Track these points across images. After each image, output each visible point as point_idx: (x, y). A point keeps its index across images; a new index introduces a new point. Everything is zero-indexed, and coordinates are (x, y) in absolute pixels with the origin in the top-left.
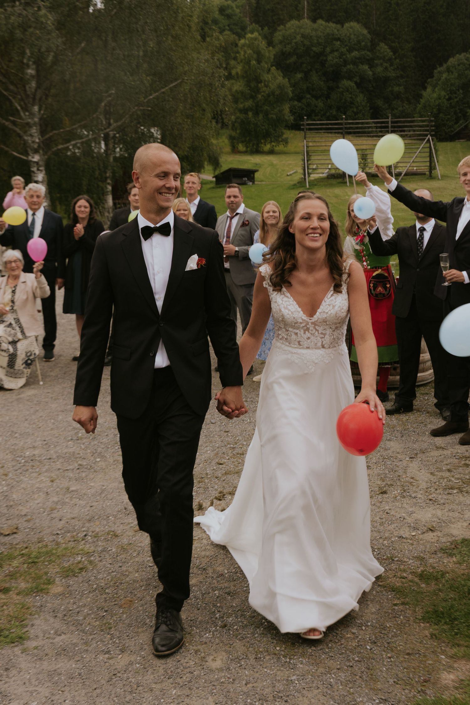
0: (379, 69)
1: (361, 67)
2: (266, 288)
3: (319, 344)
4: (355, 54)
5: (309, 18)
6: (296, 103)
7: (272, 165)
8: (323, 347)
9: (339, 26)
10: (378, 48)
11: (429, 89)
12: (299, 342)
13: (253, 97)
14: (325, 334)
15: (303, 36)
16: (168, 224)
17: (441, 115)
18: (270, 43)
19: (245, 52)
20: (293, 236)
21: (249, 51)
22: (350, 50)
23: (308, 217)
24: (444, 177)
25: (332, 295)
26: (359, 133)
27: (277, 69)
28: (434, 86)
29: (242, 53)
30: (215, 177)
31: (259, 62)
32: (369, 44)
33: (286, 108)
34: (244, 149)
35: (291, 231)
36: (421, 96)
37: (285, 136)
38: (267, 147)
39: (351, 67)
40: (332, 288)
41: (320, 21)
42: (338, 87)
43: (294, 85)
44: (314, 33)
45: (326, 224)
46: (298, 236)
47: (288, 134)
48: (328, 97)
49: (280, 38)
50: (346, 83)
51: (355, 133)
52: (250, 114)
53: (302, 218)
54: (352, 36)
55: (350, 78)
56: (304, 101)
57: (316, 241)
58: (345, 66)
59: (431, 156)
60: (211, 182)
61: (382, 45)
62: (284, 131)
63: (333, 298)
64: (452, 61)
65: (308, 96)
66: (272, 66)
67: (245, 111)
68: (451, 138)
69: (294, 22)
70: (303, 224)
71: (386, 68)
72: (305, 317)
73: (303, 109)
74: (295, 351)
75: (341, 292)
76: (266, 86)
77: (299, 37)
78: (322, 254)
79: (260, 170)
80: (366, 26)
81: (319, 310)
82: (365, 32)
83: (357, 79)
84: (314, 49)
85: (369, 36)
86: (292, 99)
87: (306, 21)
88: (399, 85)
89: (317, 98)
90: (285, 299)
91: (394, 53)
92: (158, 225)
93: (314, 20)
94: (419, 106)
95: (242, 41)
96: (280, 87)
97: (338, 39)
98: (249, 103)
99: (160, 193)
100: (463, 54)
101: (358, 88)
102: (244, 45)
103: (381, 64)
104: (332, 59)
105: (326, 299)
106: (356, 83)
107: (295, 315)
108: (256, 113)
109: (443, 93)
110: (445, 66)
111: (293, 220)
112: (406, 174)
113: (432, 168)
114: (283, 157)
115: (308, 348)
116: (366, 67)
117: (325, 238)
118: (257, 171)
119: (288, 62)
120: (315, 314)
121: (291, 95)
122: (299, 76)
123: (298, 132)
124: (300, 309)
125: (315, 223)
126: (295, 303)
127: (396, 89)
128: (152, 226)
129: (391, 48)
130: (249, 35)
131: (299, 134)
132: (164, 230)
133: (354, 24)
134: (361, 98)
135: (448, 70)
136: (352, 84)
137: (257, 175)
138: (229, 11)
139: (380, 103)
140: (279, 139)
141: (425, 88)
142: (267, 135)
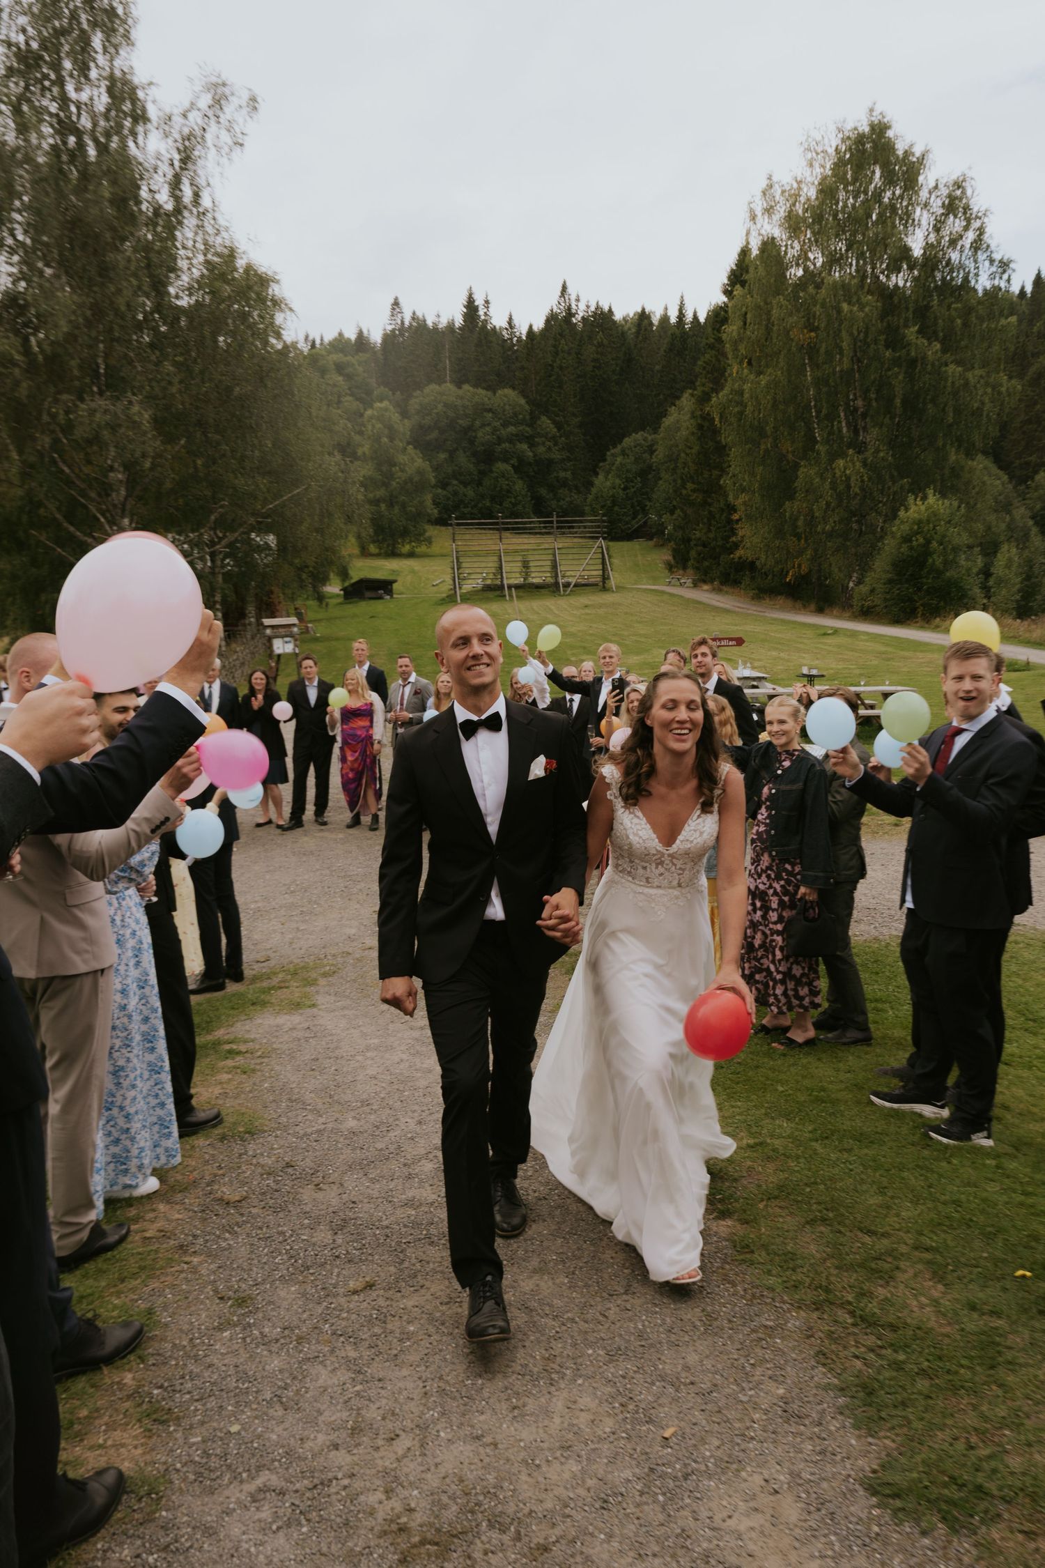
0: (541, 449)
1: (519, 446)
2: (611, 801)
3: (675, 883)
4: (511, 429)
5: (452, 381)
6: (440, 491)
7: (413, 572)
8: (680, 885)
9: (489, 393)
10: (539, 422)
11: (601, 477)
12: (647, 879)
13: (386, 485)
14: (683, 870)
15: (446, 405)
16: (497, 715)
17: (616, 508)
18: (404, 414)
19: (373, 426)
20: (650, 730)
21: (379, 426)
22: (505, 425)
23: (673, 705)
24: (620, 588)
25: (699, 817)
26: (518, 529)
27: (415, 448)
28: (608, 472)
29: (370, 427)
30: (344, 589)
31: (392, 439)
32: (528, 417)
33: (428, 499)
34: (377, 551)
35: (649, 722)
36: (592, 484)
37: (427, 534)
38: (406, 548)
39: (506, 445)
40: (699, 806)
41: (466, 387)
42: (491, 471)
43: (436, 469)
44: (459, 402)
45: (699, 715)
46: (657, 732)
47: (432, 531)
48: (480, 484)
49: (417, 407)
50: (501, 466)
51: (513, 529)
52: (383, 506)
53: (664, 706)
54: (507, 407)
55: (506, 460)
56: (450, 488)
57: (683, 741)
58: (499, 444)
59: (604, 563)
60: (338, 596)
61: (544, 418)
62: (427, 527)
63: (700, 820)
64: (627, 441)
65: (455, 482)
66: (409, 443)
67: (376, 502)
68: (629, 536)
69: (433, 387)
70: (666, 715)
71: (549, 449)
72: (660, 847)
73: (448, 499)
74: (640, 889)
75: (711, 812)
76: (402, 471)
77: (440, 406)
78: (690, 760)
79: (400, 580)
80: (523, 393)
81: (680, 838)
82: (522, 401)
83: (514, 461)
84: (460, 422)
85: (527, 407)
86: (435, 486)
87: (449, 386)
88: (565, 470)
89: (465, 484)
90: (636, 821)
91: (559, 429)
92: (483, 717)
93: (459, 384)
94: (590, 497)
95: (369, 412)
96: (420, 472)
97: (490, 410)
98: (381, 493)
99: (469, 669)
100: (641, 433)
101: (516, 472)
102: (371, 418)
103: (544, 443)
104: (483, 435)
105: (690, 821)
106: (513, 466)
107: (649, 844)
108: (391, 505)
109: (618, 481)
110: (619, 447)
111: (651, 707)
112: (575, 586)
113: (605, 578)
114: (426, 561)
115: (659, 887)
116: (525, 446)
117: (697, 734)
118: (395, 581)
119: (428, 438)
120: (674, 842)
121: (433, 481)
122: (443, 456)
123: (443, 528)
124: (654, 836)
125: (682, 713)
126: (648, 826)
127: (562, 474)
128: (475, 718)
129: (554, 422)
130: (378, 405)
131: (446, 532)
132: (493, 723)
133: (508, 391)
134: (519, 486)
135: (623, 453)
136: (510, 468)
137: (395, 586)
138: (350, 370)
139: (543, 491)
140: (420, 538)
141: (597, 474)
142: (405, 533)
